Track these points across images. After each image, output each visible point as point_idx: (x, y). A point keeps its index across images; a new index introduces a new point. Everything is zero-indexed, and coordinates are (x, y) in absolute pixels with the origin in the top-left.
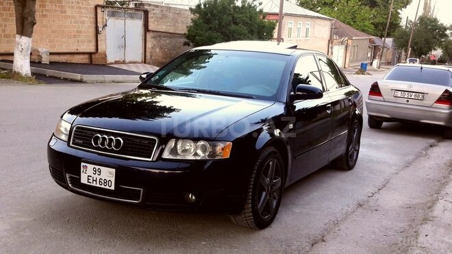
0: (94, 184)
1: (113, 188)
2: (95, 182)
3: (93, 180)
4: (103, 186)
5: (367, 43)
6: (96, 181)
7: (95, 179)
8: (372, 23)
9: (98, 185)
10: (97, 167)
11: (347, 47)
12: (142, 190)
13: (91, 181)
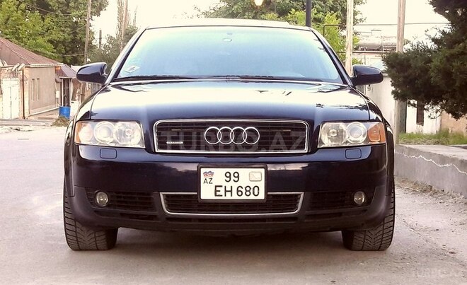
0: (228, 197)
1: (262, 196)
2: (229, 194)
3: (226, 191)
4: (244, 197)
5: (51, 75)
6: (231, 191)
7: (228, 189)
8: (49, 41)
9: (235, 197)
10: (232, 171)
11: (23, 80)
12: (302, 194)
13: (222, 192)
